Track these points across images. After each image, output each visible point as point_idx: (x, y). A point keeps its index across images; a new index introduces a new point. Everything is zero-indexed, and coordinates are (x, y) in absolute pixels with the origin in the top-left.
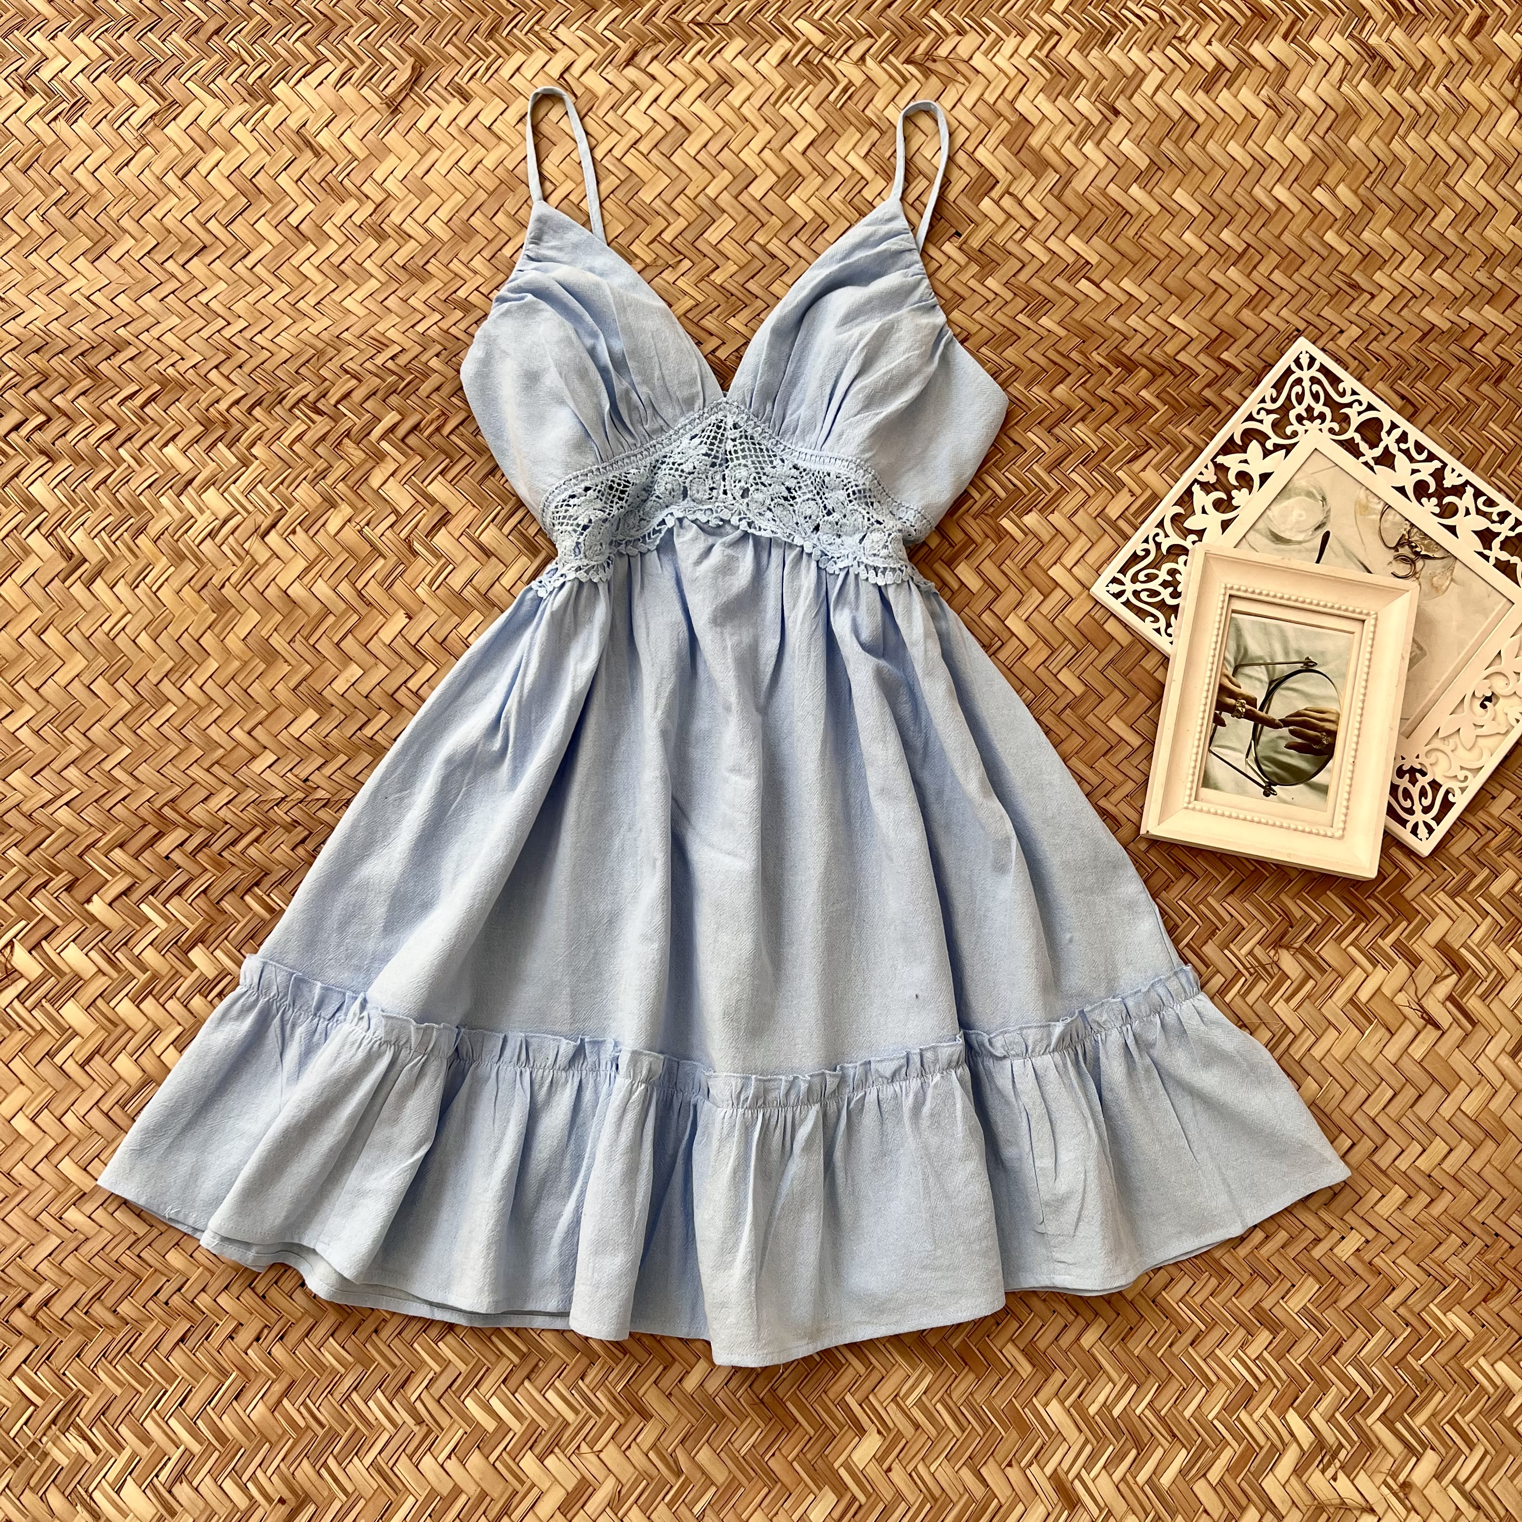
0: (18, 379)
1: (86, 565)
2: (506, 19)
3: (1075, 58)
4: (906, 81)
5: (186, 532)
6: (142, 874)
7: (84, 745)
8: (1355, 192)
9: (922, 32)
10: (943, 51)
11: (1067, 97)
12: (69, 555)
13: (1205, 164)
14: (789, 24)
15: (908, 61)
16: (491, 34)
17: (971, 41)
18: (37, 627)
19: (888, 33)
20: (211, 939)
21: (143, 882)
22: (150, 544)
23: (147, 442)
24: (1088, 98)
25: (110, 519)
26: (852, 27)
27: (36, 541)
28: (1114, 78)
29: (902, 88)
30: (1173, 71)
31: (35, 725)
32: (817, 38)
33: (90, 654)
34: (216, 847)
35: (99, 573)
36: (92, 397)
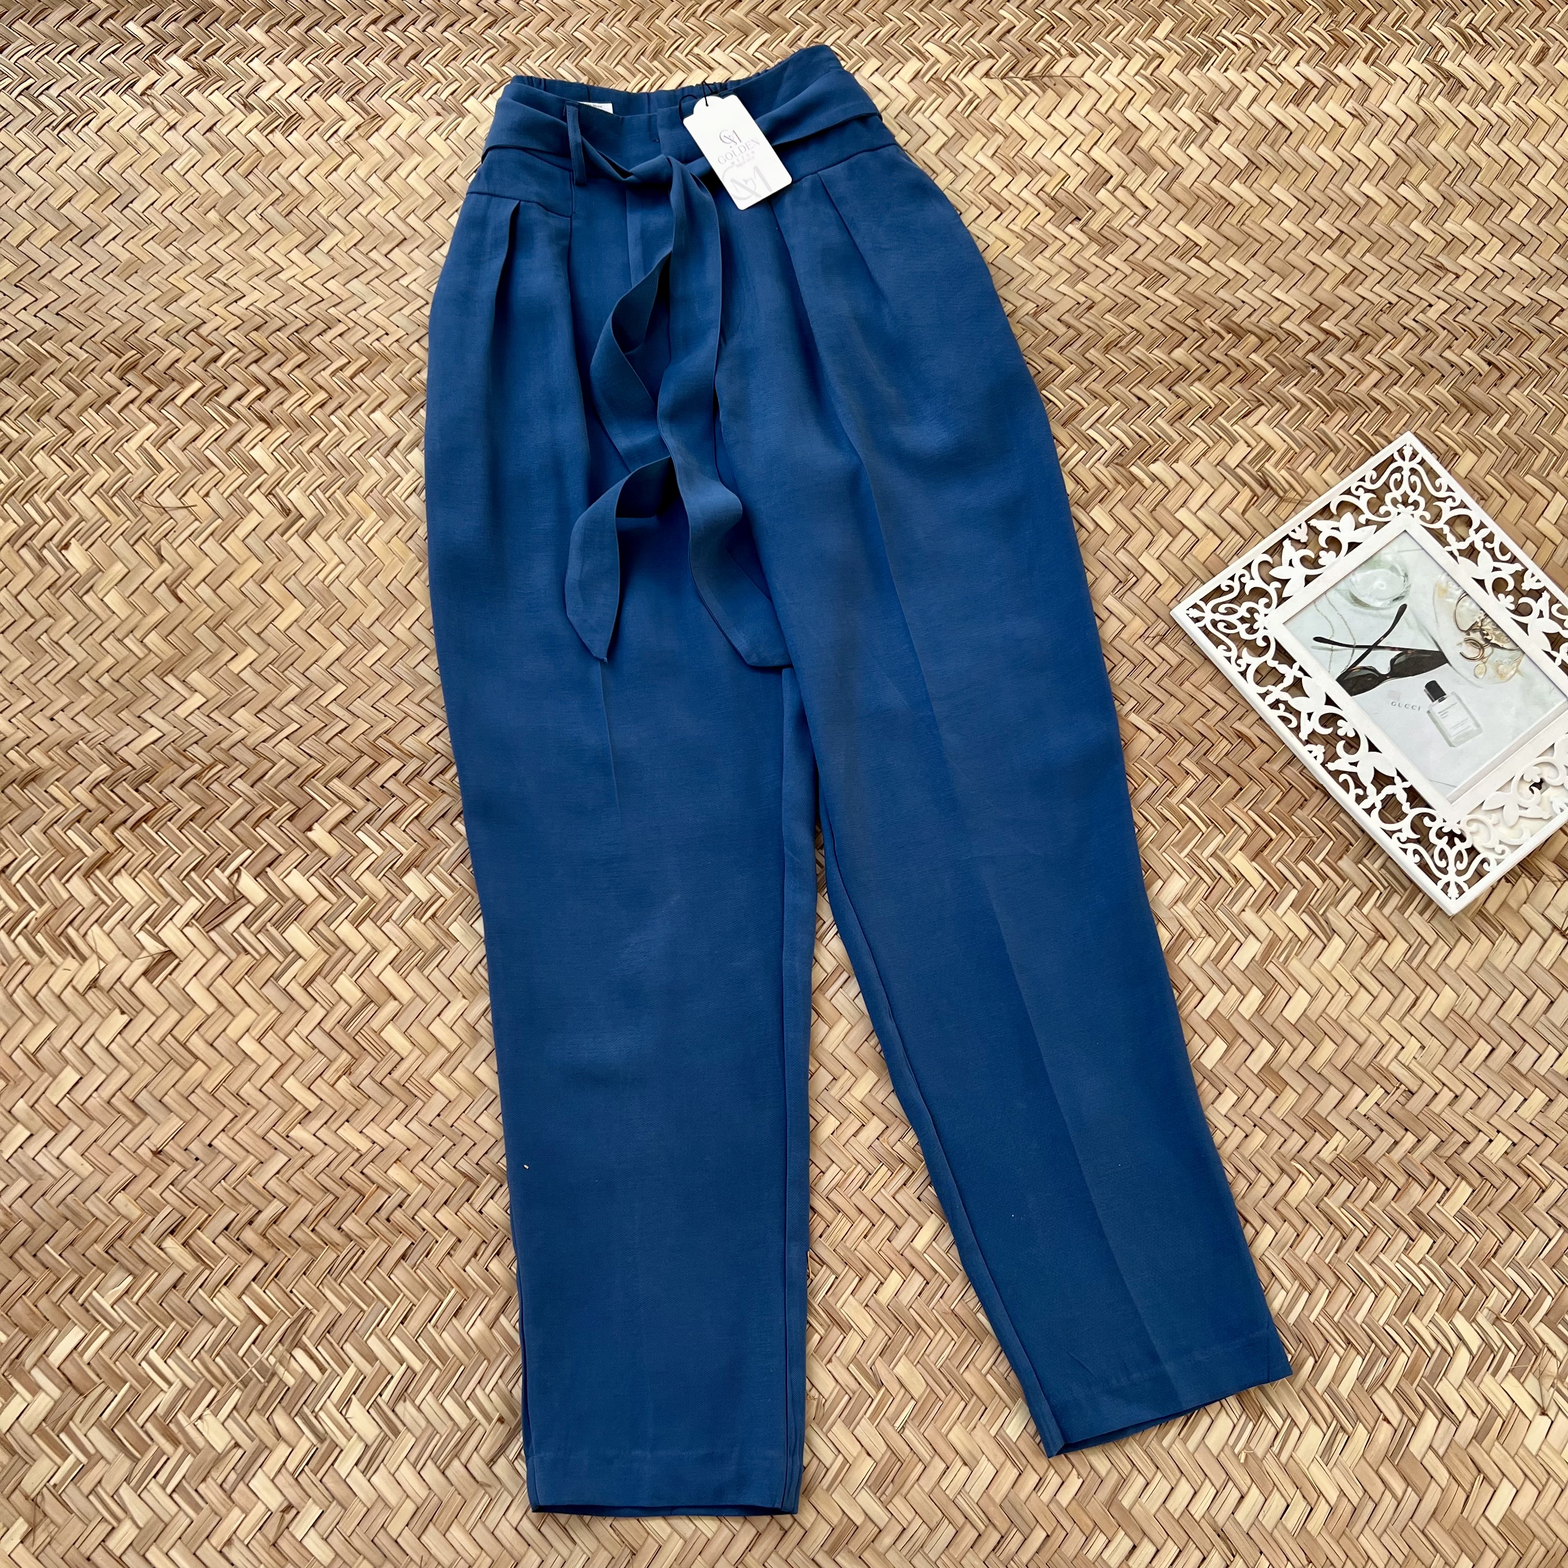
0: (240, 354)
1: (302, 520)
2: (668, 43)
3: (1177, 76)
4: (1026, 94)
5: (394, 489)
6: (359, 802)
7: (303, 683)
8: (1437, 189)
9: (1039, 54)
10: (1058, 70)
11: (1171, 108)
12: (286, 512)
13: (1300, 166)
14: (919, 46)
15: (1026, 77)
16: (656, 55)
17: (1082, 61)
18: (258, 577)
19: (1008, 54)
20: (425, 863)
21: (360, 810)
22: (360, 500)
23: (355, 409)
24: (1191, 108)
25: (324, 478)
26: (975, 49)
27: (257, 500)
28: (1213, 93)
29: (1022, 100)
30: (1265, 88)
31: (258, 666)
32: (944, 58)
33: (307, 601)
34: (427, 776)
35: (314, 528)
36: (306, 369)
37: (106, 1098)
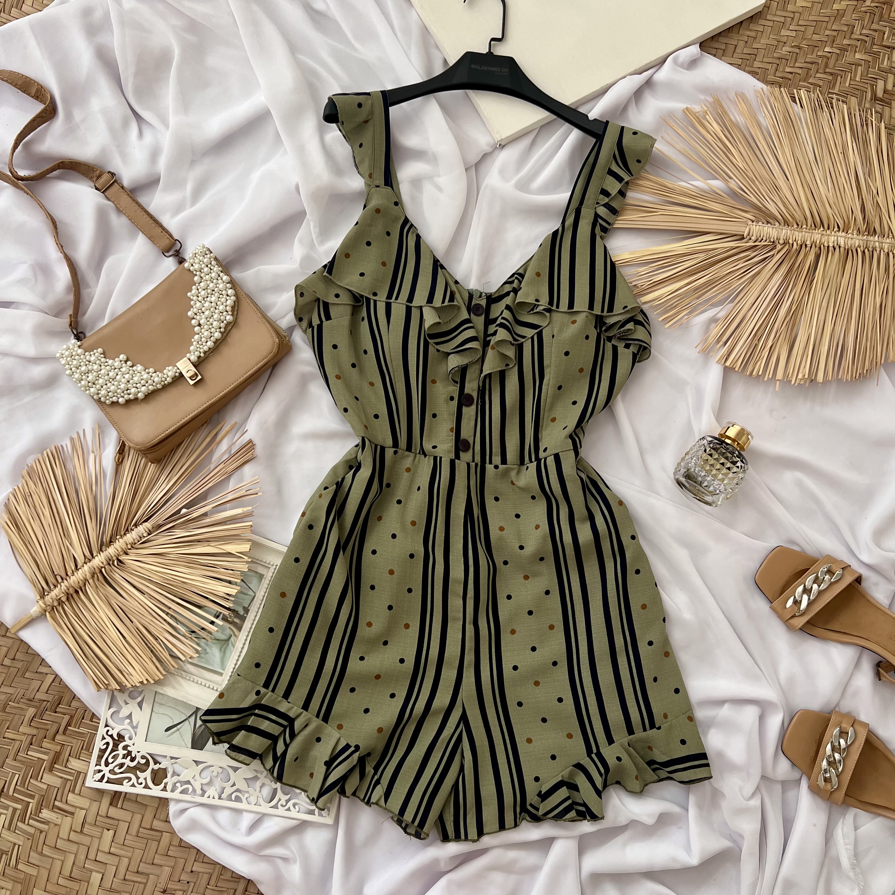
37: (122, 878)
